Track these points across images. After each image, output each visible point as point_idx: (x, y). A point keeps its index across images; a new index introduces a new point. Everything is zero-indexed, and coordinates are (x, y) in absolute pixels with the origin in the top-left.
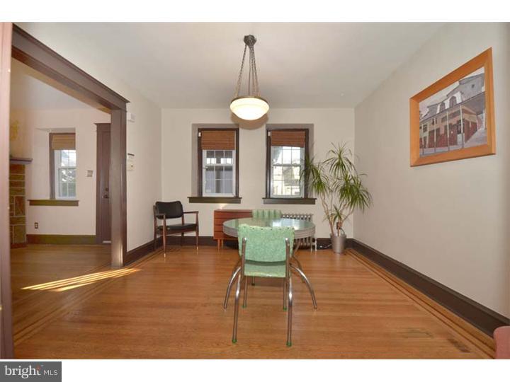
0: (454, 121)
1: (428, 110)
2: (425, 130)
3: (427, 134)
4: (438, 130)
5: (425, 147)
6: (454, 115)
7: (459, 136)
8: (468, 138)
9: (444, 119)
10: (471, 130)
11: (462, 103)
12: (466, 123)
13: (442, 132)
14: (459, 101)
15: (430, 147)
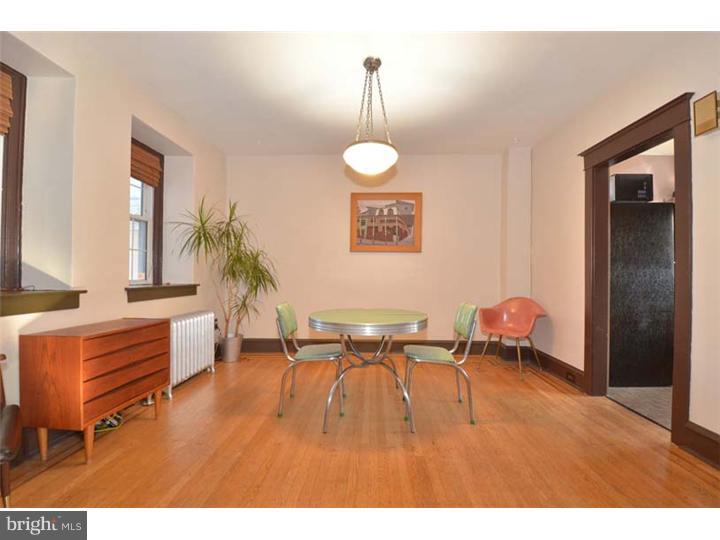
0: (391, 225)
1: (367, 209)
2: (363, 223)
3: (365, 227)
4: (376, 228)
5: (363, 237)
6: (390, 221)
7: (395, 237)
8: (401, 239)
9: (382, 221)
10: (403, 235)
11: (398, 216)
12: (400, 230)
13: (380, 230)
14: (395, 213)
15: (368, 238)
